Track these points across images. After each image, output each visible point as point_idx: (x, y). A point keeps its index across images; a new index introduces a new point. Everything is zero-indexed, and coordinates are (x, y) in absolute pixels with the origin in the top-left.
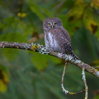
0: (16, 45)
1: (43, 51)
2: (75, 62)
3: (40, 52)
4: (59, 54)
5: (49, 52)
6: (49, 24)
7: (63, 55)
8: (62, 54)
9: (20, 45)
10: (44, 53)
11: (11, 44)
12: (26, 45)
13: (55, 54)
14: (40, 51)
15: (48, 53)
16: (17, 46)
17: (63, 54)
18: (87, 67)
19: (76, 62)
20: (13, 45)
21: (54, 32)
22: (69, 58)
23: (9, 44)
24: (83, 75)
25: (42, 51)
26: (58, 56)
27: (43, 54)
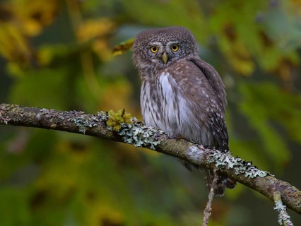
0: (47, 116)
1: (138, 136)
2: (247, 174)
3: (130, 141)
4: (194, 149)
5: (159, 142)
6: (155, 49)
7: (208, 150)
8: (202, 147)
9: (59, 117)
10: (142, 143)
11: (30, 114)
12: (82, 117)
13: (178, 146)
14: (129, 137)
15: (156, 143)
16: (51, 120)
17: (206, 147)
18: (286, 191)
19: (251, 174)
20: (39, 116)
21: (179, 70)
22: (227, 160)
23: (26, 114)
24: (282, 212)
25: (135, 138)
26: (190, 154)
27: (139, 145)
